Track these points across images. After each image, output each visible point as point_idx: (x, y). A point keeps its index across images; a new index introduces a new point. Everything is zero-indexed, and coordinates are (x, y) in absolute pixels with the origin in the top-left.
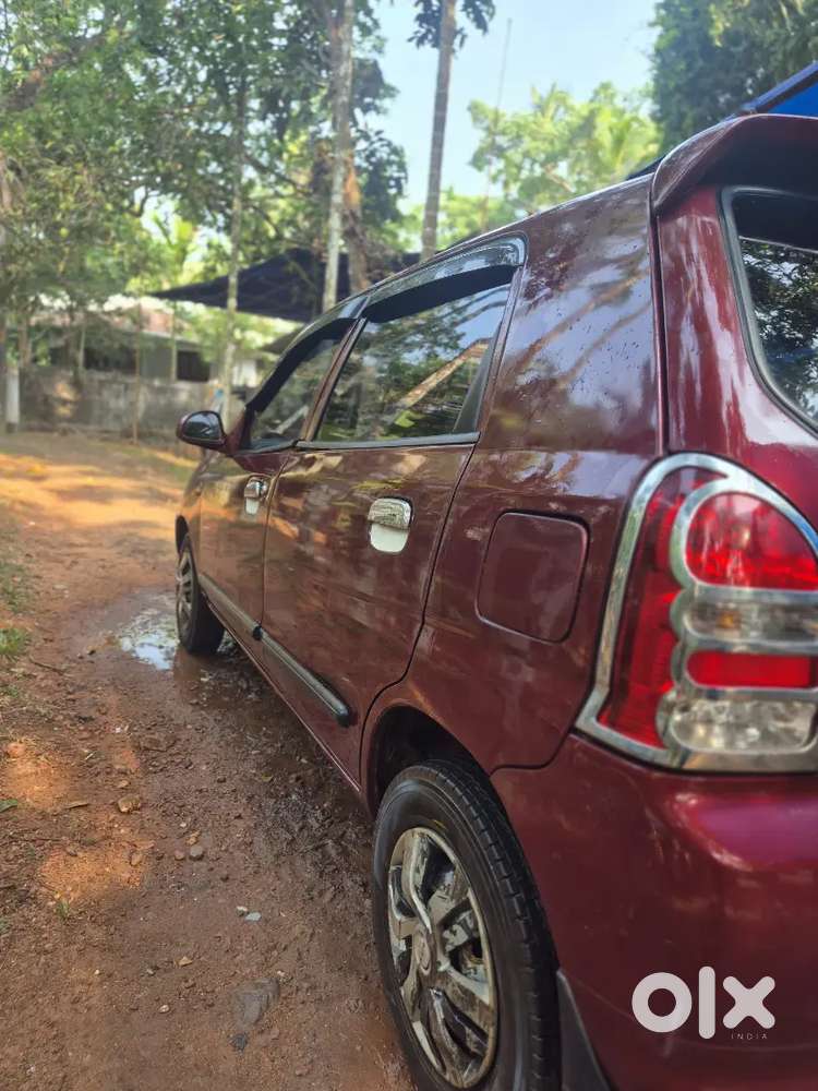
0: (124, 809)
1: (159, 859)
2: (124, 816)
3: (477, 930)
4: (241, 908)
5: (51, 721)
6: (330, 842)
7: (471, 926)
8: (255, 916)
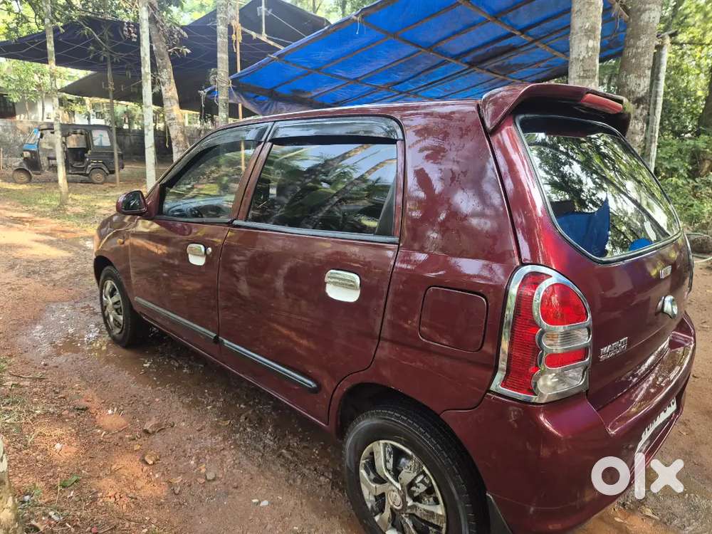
0: (151, 462)
1: (190, 486)
2: (151, 467)
3: (431, 483)
4: (255, 501)
5: (60, 416)
6: (283, 451)
7: (428, 482)
8: (265, 503)
